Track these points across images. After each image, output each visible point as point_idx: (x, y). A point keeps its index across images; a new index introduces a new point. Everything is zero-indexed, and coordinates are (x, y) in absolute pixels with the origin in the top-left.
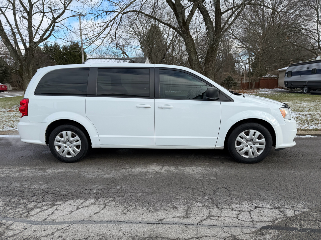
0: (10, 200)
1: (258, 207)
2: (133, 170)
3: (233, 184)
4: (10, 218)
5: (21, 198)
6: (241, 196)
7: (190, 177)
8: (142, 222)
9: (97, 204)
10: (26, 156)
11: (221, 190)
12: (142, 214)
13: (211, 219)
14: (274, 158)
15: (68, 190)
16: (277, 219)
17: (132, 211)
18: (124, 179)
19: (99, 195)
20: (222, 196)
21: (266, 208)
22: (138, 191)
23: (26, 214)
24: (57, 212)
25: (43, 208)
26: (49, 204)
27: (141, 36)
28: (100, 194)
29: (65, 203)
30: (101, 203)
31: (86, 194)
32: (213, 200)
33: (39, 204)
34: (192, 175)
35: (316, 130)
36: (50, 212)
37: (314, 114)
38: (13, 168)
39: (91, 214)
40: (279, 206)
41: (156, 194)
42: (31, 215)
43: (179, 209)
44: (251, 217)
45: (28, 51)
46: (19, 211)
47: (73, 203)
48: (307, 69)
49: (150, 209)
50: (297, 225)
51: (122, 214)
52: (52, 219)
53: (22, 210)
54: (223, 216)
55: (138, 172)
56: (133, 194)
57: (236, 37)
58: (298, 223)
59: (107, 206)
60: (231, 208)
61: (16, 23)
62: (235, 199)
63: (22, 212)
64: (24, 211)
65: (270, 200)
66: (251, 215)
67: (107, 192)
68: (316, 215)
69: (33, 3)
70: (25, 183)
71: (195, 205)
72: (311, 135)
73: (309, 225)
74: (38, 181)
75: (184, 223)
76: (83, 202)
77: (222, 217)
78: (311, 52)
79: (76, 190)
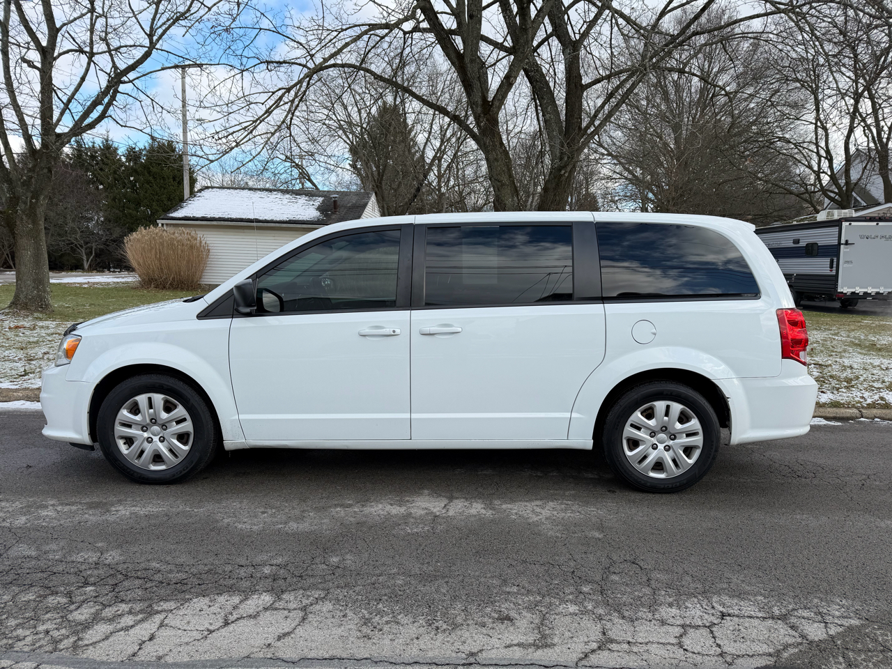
0: (14, 597)
1: (729, 615)
2: (367, 510)
3: (650, 549)
4: (24, 652)
5: (48, 592)
6: (679, 584)
7: (530, 530)
8: (421, 661)
9: (282, 609)
10: (41, 465)
11: (622, 567)
12: (417, 638)
13: (609, 649)
14: (744, 480)
15: (188, 568)
16: (786, 647)
17: (386, 628)
18: (347, 536)
19: (281, 582)
20: (627, 585)
21: (751, 617)
22: (393, 571)
23: (72, 639)
24: (164, 632)
25: (120, 623)
26: (138, 609)
27: (353, 133)
28: (285, 579)
29: (186, 606)
30: (292, 606)
31: (242, 579)
32: (605, 596)
33: (106, 610)
34: (537, 524)
35: (835, 405)
36: (143, 632)
37: (827, 363)
38: (7, 501)
39: (266, 638)
40: (783, 611)
41: (447, 580)
42: (86, 642)
43: (518, 623)
44: (717, 644)
45: (36, 157)
46: (47, 632)
47: (210, 606)
48: (794, 243)
49: (436, 624)
50: (841, 664)
51: (358, 638)
52: (155, 654)
53: (56, 629)
54: (640, 640)
55: (382, 517)
56: (381, 578)
57: (608, 151)
58: (841, 659)
59: (310, 616)
60: (659, 618)
61: (7, 76)
62: (663, 593)
63: (58, 633)
64: (63, 631)
65: (755, 595)
66: (714, 637)
67: (303, 574)
68: (882, 635)
69: (58, 25)
70: (54, 546)
71: (561, 609)
72: (824, 419)
73: (870, 664)
74: (91, 540)
75: (540, 663)
76: (238, 602)
77: (640, 643)
78: (802, 198)
79: (212, 567)
